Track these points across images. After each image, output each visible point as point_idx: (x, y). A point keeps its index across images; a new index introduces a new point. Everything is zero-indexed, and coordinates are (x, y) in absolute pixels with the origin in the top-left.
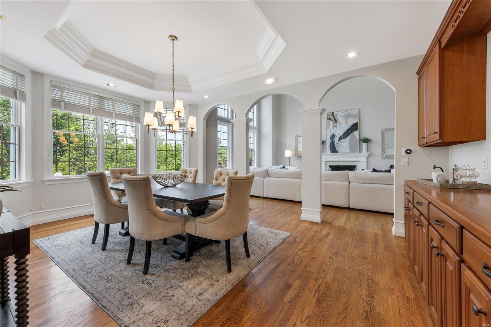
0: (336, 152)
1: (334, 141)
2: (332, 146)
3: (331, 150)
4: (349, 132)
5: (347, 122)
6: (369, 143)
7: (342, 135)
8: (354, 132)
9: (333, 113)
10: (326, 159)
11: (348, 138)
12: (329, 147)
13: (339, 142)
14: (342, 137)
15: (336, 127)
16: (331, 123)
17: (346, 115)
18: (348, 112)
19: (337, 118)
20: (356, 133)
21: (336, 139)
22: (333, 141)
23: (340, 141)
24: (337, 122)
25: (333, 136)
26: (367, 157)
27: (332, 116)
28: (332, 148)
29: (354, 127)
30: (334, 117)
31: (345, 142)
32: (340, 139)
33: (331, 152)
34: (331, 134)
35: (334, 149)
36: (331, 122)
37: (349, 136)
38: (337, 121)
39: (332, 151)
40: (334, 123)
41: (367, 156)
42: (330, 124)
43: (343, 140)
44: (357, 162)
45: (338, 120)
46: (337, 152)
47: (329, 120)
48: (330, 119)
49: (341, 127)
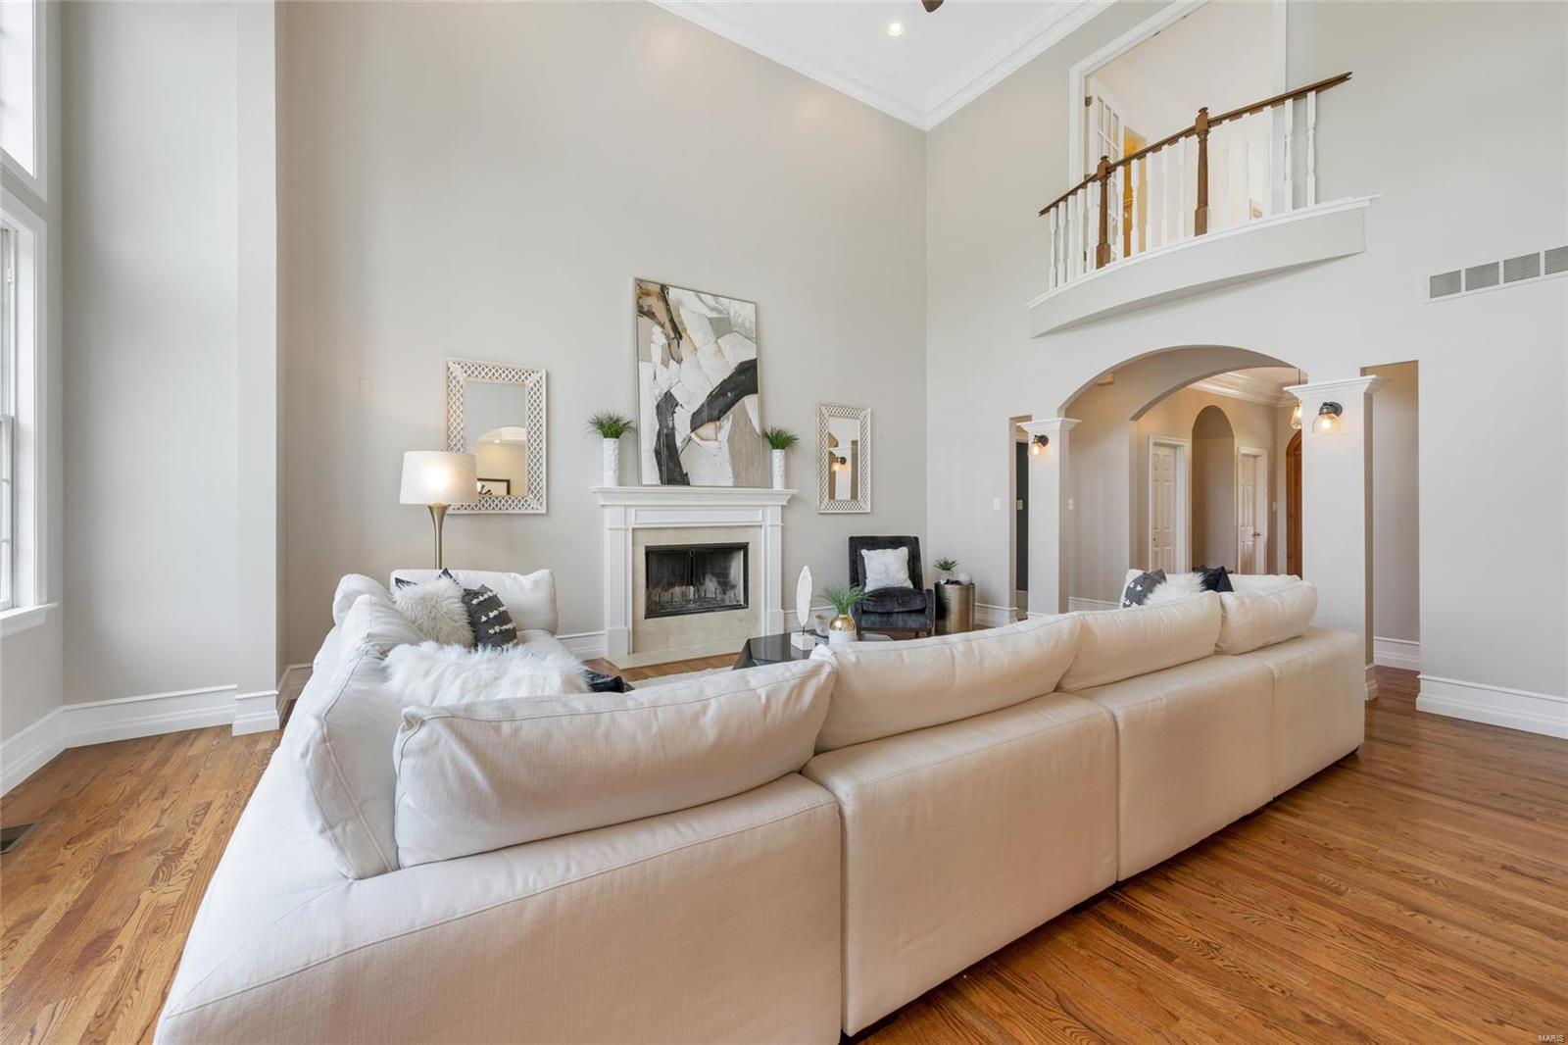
0: (684, 480)
1: (673, 428)
2: (664, 453)
3: (660, 471)
4: (729, 394)
5: (720, 349)
6: (791, 453)
7: (702, 406)
8: (745, 399)
9: (663, 288)
10: (636, 519)
11: (727, 424)
12: (654, 455)
13: (693, 436)
14: (705, 415)
15: (679, 361)
16: (658, 337)
17: (715, 315)
18: (721, 305)
20: (751, 405)
21: (682, 421)
22: (667, 426)
23: (698, 431)
24: (681, 337)
25: (667, 405)
26: (783, 506)
27: (662, 305)
28: (664, 459)
29: (743, 377)
30: (669, 311)
31: (716, 440)
32: (697, 422)
33: (663, 483)
34: (657, 392)
35: (672, 471)
36: (657, 329)
37: (730, 414)
38: (683, 334)
39: (665, 476)
40: (668, 337)
41: (785, 503)
42: (652, 342)
43: (708, 430)
44: (751, 530)
45: (685, 330)
46: (688, 484)
47: (645, 319)
48: (651, 314)
49: (699, 367)
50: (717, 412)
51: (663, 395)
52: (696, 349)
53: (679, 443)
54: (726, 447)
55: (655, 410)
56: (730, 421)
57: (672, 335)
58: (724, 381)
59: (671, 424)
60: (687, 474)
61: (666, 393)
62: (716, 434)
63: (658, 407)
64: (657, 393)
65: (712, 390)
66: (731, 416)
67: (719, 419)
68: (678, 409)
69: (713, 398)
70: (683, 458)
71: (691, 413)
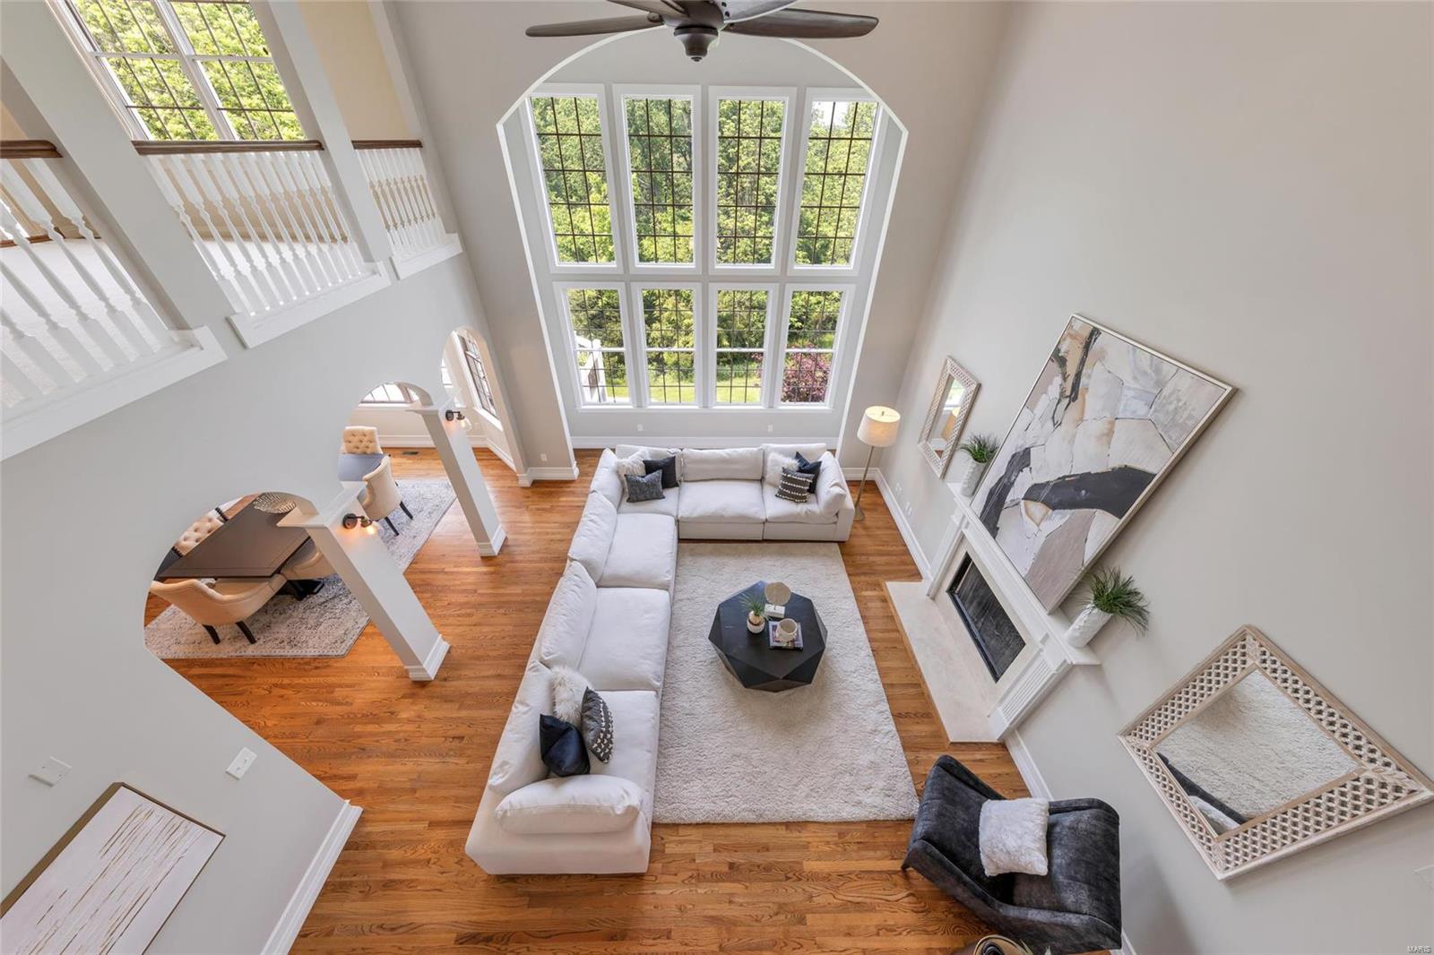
0: (993, 531)
1: (1013, 484)
2: (995, 497)
4: (1083, 492)
5: (1111, 434)
6: (1125, 627)
7: (1047, 484)
8: (1099, 513)
9: (1095, 333)
11: (1060, 519)
12: (988, 491)
13: (1022, 502)
14: (1044, 493)
15: (1057, 424)
16: (1055, 387)
19: (1089, 376)
20: (1103, 525)
21: (1024, 481)
22: (1009, 478)
23: (1028, 502)
24: (1075, 399)
25: (1022, 460)
26: (1071, 665)
27: (1078, 353)
28: (991, 503)
29: (1115, 485)
30: (1083, 362)
31: (1038, 525)
32: (1033, 494)
33: (980, 518)
34: (1020, 442)
35: (992, 514)
36: (1058, 380)
37: (1068, 513)
38: (1079, 396)
39: (985, 515)
40: (1062, 394)
41: (1072, 662)
42: (1046, 393)
43: (1038, 509)
45: (1085, 390)
46: (994, 537)
47: (1055, 365)
48: (1062, 362)
49: (1072, 442)
50: (1057, 500)
51: (1023, 449)
52: (1082, 420)
53: (1008, 499)
54: (1041, 539)
55: (1009, 459)
56: (1064, 520)
57: (1068, 393)
58: (1089, 473)
59: (1013, 479)
60: (998, 529)
61: (1027, 449)
62: (1042, 520)
63: (1013, 456)
64: (1020, 445)
65: (1067, 474)
66: (1068, 516)
67: (1054, 509)
68: (1026, 470)
69: (1062, 483)
70: (1004, 513)
71: (1033, 482)
